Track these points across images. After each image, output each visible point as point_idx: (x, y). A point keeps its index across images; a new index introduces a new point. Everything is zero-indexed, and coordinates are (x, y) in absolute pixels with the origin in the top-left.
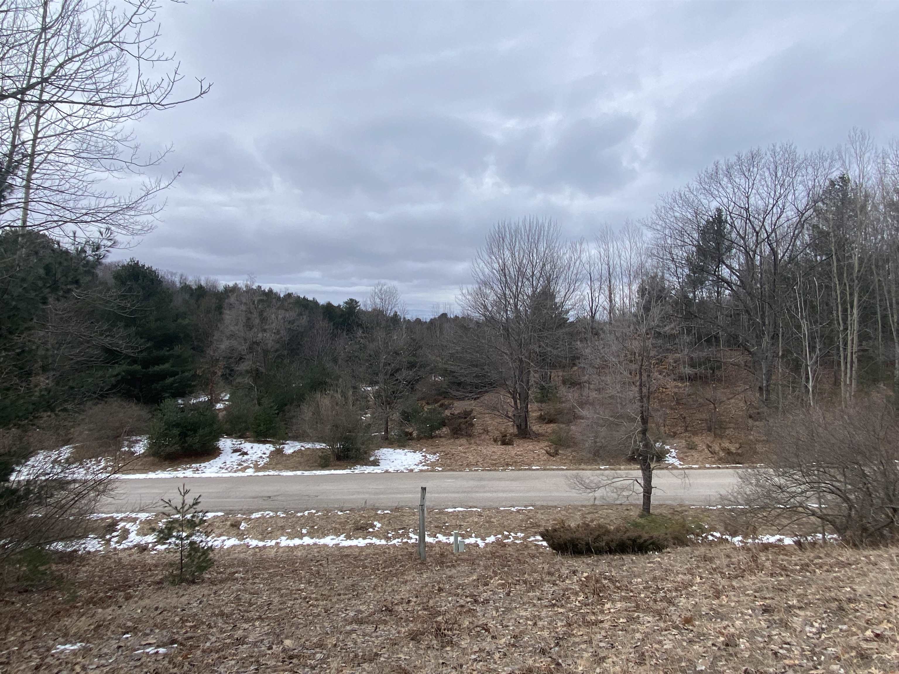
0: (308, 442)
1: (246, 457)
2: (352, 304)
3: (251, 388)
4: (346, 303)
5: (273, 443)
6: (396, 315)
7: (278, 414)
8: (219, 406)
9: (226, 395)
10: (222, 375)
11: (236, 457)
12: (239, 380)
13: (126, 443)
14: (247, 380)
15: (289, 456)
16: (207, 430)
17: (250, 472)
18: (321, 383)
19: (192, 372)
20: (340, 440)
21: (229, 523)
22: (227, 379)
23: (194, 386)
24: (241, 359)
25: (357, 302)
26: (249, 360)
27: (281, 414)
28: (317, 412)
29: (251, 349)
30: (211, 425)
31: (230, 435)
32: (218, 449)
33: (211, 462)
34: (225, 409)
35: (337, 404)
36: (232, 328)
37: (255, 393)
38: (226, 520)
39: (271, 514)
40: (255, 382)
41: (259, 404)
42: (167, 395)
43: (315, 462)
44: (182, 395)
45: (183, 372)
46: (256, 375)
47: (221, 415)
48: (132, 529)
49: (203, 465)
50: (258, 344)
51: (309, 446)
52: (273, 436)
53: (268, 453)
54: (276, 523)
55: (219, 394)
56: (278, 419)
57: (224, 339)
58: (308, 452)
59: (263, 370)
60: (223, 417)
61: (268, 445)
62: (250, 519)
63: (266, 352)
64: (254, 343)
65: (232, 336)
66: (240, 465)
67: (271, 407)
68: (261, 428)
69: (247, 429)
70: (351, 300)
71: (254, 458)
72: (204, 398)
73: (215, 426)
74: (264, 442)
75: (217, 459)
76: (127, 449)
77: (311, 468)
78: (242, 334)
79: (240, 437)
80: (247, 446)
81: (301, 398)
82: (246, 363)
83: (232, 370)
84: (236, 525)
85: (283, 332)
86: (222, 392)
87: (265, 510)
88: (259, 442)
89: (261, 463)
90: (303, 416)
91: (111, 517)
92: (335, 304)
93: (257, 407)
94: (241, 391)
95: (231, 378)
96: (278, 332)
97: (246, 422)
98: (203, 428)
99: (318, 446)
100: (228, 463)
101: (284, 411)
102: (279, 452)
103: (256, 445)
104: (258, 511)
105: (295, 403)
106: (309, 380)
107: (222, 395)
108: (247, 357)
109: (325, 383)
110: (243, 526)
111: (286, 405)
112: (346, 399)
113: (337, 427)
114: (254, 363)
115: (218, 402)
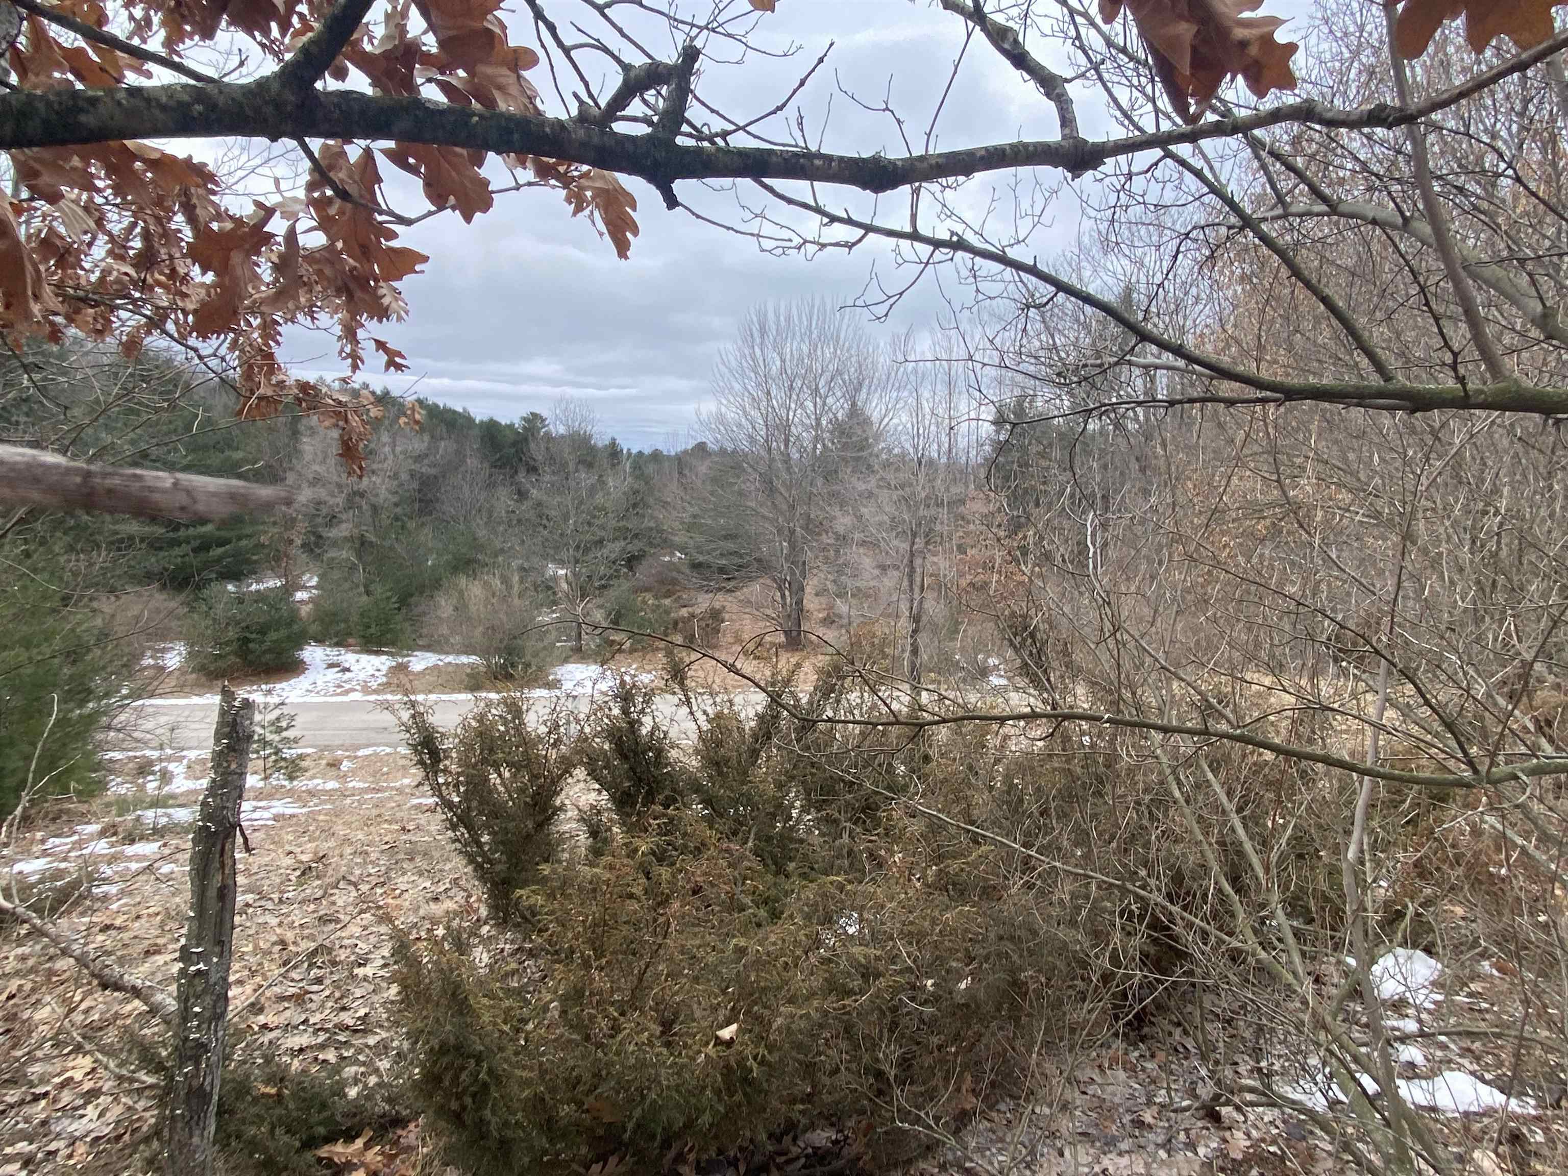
0: (448, 653)
1: (348, 675)
2: (534, 421)
3: (353, 568)
4: (524, 419)
5: (392, 654)
6: (613, 443)
7: (399, 609)
8: (300, 595)
9: (311, 578)
10: (304, 545)
11: (332, 674)
12: (332, 554)
13: (149, 653)
14: (346, 554)
15: (419, 673)
16: (283, 632)
17: (356, 696)
18: (469, 562)
19: (253, 541)
20: (498, 651)
21: (324, 762)
22: (312, 550)
23: (256, 562)
24: (332, 520)
25: (543, 420)
26: (347, 521)
27: (404, 611)
28: (461, 608)
29: (350, 504)
30: (289, 625)
31: (320, 641)
32: (302, 662)
33: (292, 682)
34: (311, 600)
35: (494, 595)
36: (316, 467)
37: (360, 576)
38: (320, 758)
39: (388, 750)
40: (359, 557)
41: (368, 593)
42: (214, 576)
43: (461, 682)
44: (236, 576)
45: (239, 538)
46: (362, 545)
47: (305, 610)
48: (176, 772)
49: (278, 686)
50: (362, 495)
51: (450, 659)
52: (393, 643)
53: (384, 669)
54: (395, 762)
55: (299, 576)
56: (399, 618)
57: (305, 485)
58: (450, 669)
59: (371, 537)
60: (309, 614)
61: (384, 658)
62: (356, 757)
63: (375, 509)
64: (355, 493)
65: (316, 481)
66: (339, 686)
67: (388, 598)
68: (372, 630)
69: (350, 634)
70: (534, 415)
71: (362, 676)
72: (273, 583)
73: (295, 627)
74: (377, 653)
75: (302, 678)
76: (151, 661)
77: (453, 691)
78: (335, 478)
79: (338, 644)
80: (349, 658)
81: (437, 584)
82: (344, 526)
83: (320, 537)
84: (334, 765)
85: (404, 476)
86: (303, 573)
87: (378, 745)
88: (370, 652)
89: (374, 685)
90: (439, 613)
91: (144, 756)
92: (504, 421)
93: (365, 598)
94: (335, 571)
95: (318, 551)
96: (396, 476)
97: (346, 621)
98: (277, 630)
99: (464, 659)
100: (319, 683)
101: (409, 605)
102: (402, 668)
103: (365, 658)
104: (368, 746)
105: (428, 593)
106: (450, 556)
107: (305, 578)
108: (344, 517)
109: (477, 561)
110: (345, 766)
111: (412, 595)
112: (509, 587)
113: (493, 628)
114: (357, 526)
115: (298, 590)
